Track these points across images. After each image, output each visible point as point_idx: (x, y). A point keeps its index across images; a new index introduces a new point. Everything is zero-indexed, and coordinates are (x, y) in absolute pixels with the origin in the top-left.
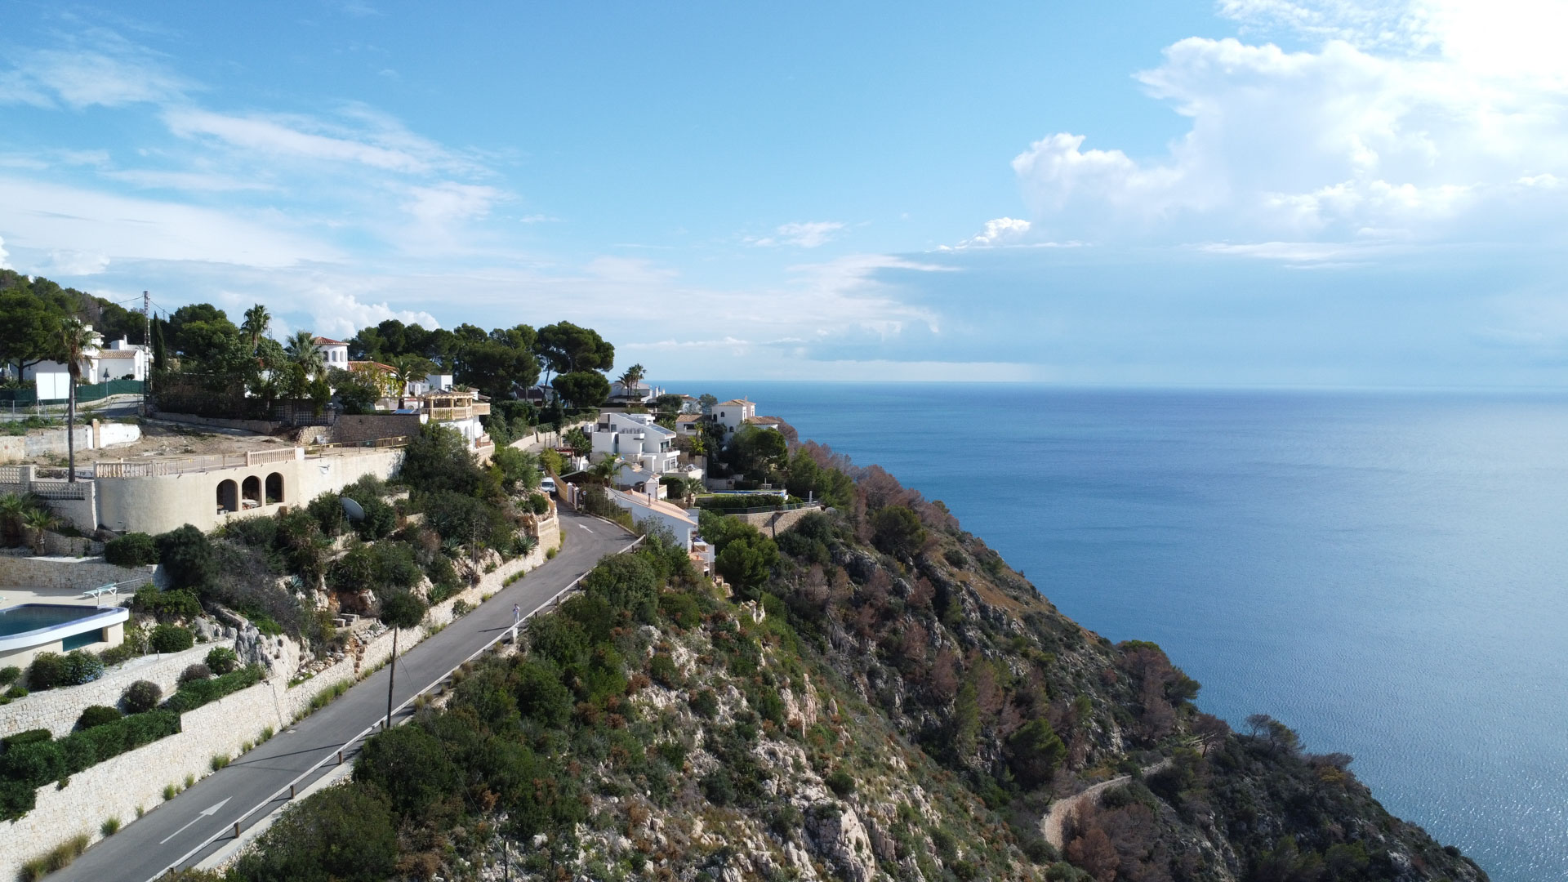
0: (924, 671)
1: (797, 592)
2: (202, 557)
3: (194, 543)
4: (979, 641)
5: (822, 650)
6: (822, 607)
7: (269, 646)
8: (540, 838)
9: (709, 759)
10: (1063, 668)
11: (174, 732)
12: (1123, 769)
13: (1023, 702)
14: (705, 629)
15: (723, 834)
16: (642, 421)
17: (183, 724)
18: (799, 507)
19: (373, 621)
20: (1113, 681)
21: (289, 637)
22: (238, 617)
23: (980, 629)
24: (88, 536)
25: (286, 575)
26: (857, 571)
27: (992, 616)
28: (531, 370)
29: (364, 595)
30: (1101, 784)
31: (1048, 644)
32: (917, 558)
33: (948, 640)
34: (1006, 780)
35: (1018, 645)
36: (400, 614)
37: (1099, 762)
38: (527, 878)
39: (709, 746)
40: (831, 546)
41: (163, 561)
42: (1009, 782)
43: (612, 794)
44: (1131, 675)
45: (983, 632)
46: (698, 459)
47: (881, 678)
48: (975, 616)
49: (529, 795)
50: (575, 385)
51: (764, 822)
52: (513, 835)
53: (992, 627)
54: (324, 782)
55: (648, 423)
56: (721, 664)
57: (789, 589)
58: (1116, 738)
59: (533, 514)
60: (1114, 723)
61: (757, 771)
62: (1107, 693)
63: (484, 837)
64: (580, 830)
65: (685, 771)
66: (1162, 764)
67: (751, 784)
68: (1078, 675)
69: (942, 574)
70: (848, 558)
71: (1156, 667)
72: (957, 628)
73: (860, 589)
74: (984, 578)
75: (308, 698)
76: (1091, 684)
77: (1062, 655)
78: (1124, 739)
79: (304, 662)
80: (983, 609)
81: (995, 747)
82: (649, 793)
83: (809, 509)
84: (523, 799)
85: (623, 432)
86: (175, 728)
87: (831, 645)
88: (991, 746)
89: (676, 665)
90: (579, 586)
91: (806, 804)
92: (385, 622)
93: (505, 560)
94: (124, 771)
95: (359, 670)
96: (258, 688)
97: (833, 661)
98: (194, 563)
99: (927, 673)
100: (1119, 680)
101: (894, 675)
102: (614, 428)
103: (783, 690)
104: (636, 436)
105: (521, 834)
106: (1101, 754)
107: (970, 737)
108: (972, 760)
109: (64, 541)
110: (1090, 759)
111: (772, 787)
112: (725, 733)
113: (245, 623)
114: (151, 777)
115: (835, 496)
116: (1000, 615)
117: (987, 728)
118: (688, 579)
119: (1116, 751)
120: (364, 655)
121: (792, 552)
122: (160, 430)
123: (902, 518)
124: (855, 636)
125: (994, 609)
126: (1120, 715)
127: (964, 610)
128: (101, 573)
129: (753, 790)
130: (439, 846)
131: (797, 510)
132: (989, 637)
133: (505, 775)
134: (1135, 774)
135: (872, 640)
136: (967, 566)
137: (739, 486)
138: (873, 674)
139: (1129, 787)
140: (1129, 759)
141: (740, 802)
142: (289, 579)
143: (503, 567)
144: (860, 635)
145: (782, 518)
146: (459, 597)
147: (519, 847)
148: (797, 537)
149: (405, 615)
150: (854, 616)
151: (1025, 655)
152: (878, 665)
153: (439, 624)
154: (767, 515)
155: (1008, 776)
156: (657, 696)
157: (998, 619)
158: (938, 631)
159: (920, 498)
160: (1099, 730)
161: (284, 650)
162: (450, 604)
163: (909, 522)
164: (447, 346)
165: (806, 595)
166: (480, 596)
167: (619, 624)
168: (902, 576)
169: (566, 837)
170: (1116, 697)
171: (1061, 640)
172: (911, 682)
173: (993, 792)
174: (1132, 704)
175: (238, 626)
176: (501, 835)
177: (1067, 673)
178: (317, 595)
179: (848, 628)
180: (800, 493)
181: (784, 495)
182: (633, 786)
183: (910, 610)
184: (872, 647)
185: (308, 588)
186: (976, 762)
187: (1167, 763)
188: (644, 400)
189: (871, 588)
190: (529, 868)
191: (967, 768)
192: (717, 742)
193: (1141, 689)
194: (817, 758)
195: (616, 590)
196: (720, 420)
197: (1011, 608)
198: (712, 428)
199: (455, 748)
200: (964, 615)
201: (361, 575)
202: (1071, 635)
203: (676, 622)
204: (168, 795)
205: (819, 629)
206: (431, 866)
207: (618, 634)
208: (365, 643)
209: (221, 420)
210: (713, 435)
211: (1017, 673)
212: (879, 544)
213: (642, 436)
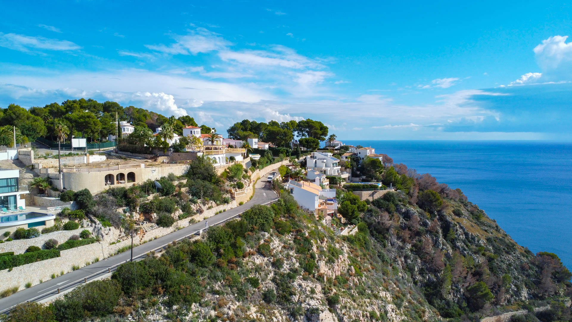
0: (431, 258)
1: (379, 223)
2: (87, 199)
3: (85, 195)
4: (462, 247)
5: (384, 246)
6: (388, 230)
7: (104, 230)
8: (175, 307)
9: (272, 286)
10: (502, 261)
11: (58, 256)
12: (524, 307)
13: (477, 274)
14: (292, 235)
15: (264, 314)
16: (327, 155)
17: (61, 254)
18: (385, 189)
19: (153, 224)
20: (528, 268)
21: (115, 228)
22: (96, 220)
23: (463, 242)
24: (60, 191)
25: (125, 207)
26: (407, 216)
27: (470, 237)
28: (289, 137)
29: (152, 215)
30: (511, 313)
31: (497, 251)
32: (439, 211)
33: (446, 246)
34: (463, 306)
35: (480, 250)
36: (163, 223)
37: (514, 303)
38: (166, 321)
39: (274, 280)
40: (396, 205)
41: (75, 200)
42: (465, 307)
43: (216, 294)
44: (537, 266)
45: (465, 243)
46: (348, 170)
47: (410, 259)
48: (463, 237)
49: (177, 291)
50: (306, 142)
51: (288, 312)
52: (166, 304)
53: (470, 242)
54: (99, 278)
55: (329, 156)
56: (292, 249)
57: (375, 221)
58: (524, 293)
59: (237, 189)
60: (524, 286)
61: (290, 291)
62: (524, 274)
63: (154, 304)
64: (194, 306)
65: (258, 288)
66: (546, 307)
67: (285, 296)
68: (510, 265)
69: (449, 219)
70: (403, 210)
71: (550, 265)
72: (453, 242)
73: (407, 223)
74: (472, 221)
75: (117, 249)
76: (516, 269)
77: (503, 256)
78: (529, 294)
79: (120, 237)
80: (466, 234)
81: (460, 292)
82: (236, 295)
83: (389, 190)
84: (173, 292)
85: (319, 159)
86: (58, 255)
87: (390, 244)
88: (458, 291)
89: (271, 248)
90: (240, 216)
91: (308, 307)
92: (158, 224)
93: (218, 205)
94: (36, 268)
95: (142, 241)
96: (96, 244)
97: (389, 251)
98: (83, 202)
99: (432, 259)
100: (530, 268)
101: (416, 258)
102: (316, 158)
103: (319, 261)
104: (322, 161)
105: (169, 305)
106: (515, 300)
107: (447, 286)
108: (448, 296)
109: (53, 193)
110: (509, 301)
111: (295, 298)
112: (282, 275)
113: (98, 222)
114: (47, 270)
115: (403, 185)
116: (474, 237)
117: (457, 283)
118: (291, 215)
119: (523, 299)
120: (145, 236)
121: (379, 207)
122: (114, 157)
123: (431, 195)
124: (402, 241)
125: (472, 234)
126: (528, 284)
127: (457, 234)
128: (59, 203)
129: (286, 299)
130: (134, 305)
131: (384, 191)
132: (467, 246)
133: (169, 283)
134: (530, 310)
135: (409, 244)
136: (464, 216)
137: (363, 181)
138: (406, 257)
139: (526, 316)
140: (529, 304)
141: (279, 303)
142: (125, 208)
143: (216, 207)
144: (404, 241)
145: (377, 193)
146: (192, 217)
147: (167, 309)
148: (382, 201)
149: (165, 223)
150: (402, 233)
151: (484, 255)
152: (410, 254)
153: (181, 227)
154: (370, 192)
155: (464, 304)
156: (258, 259)
157: (473, 239)
158: (441, 242)
159: (448, 187)
160: (515, 289)
161: (111, 233)
162: (189, 219)
163: (435, 197)
164: (264, 129)
165: (383, 224)
166: (203, 217)
167: (251, 231)
168: (428, 219)
169: (186, 308)
170: (528, 276)
171: (504, 249)
172: (424, 262)
173: (455, 311)
174: (536, 279)
175: (95, 223)
176: (161, 304)
177: (504, 264)
178: (134, 213)
179: (399, 238)
180: (386, 184)
181: (380, 185)
182: (230, 292)
183: (429, 233)
184: (409, 246)
185: (131, 211)
186: (450, 297)
187: (549, 307)
188: (336, 148)
189: (411, 223)
190: (167, 317)
191: (445, 299)
192: (276, 279)
193: (541, 273)
194: (326, 289)
195: (253, 218)
196: (359, 155)
197: (480, 234)
198: (355, 158)
199: (153, 271)
200: (456, 236)
201: (151, 208)
202: (510, 248)
203: (278, 231)
204: (53, 277)
205: (385, 238)
206: (127, 312)
207: (248, 234)
208: (146, 231)
209: (137, 154)
210: (355, 161)
211: (478, 262)
212: (421, 205)
213: (325, 161)
